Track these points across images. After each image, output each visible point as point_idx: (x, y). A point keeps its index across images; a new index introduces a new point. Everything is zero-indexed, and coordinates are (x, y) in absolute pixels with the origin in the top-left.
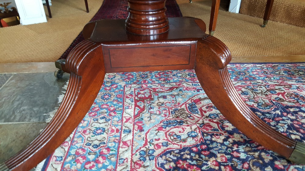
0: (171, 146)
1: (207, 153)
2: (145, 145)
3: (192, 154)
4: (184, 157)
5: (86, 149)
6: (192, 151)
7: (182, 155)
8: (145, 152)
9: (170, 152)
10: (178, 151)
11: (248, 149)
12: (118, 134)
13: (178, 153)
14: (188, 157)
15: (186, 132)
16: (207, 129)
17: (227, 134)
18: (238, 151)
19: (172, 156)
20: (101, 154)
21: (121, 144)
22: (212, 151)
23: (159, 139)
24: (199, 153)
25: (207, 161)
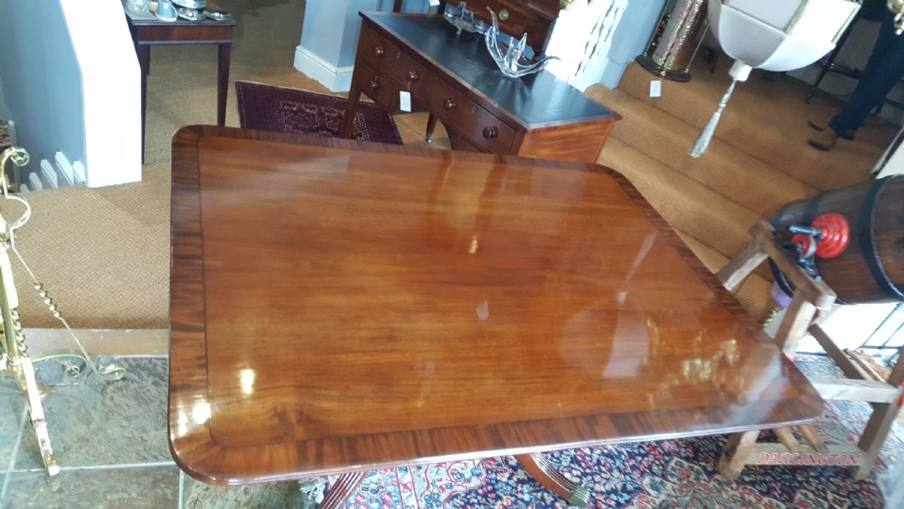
0: (455, 488)
1: (493, 495)
2: (428, 487)
3: (479, 497)
4: (471, 502)
5: (365, 495)
6: (477, 494)
7: (469, 500)
8: (430, 497)
9: (456, 496)
10: (463, 495)
11: (532, 489)
12: (393, 474)
13: (465, 497)
14: (475, 501)
15: (469, 470)
16: (491, 465)
17: (510, 471)
18: (522, 492)
19: (459, 501)
20: (384, 501)
21: (402, 488)
22: (498, 493)
23: (441, 480)
24: (485, 496)
25: (494, 505)
